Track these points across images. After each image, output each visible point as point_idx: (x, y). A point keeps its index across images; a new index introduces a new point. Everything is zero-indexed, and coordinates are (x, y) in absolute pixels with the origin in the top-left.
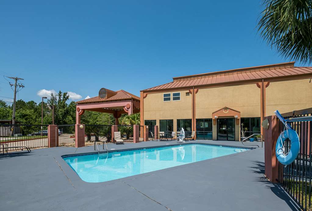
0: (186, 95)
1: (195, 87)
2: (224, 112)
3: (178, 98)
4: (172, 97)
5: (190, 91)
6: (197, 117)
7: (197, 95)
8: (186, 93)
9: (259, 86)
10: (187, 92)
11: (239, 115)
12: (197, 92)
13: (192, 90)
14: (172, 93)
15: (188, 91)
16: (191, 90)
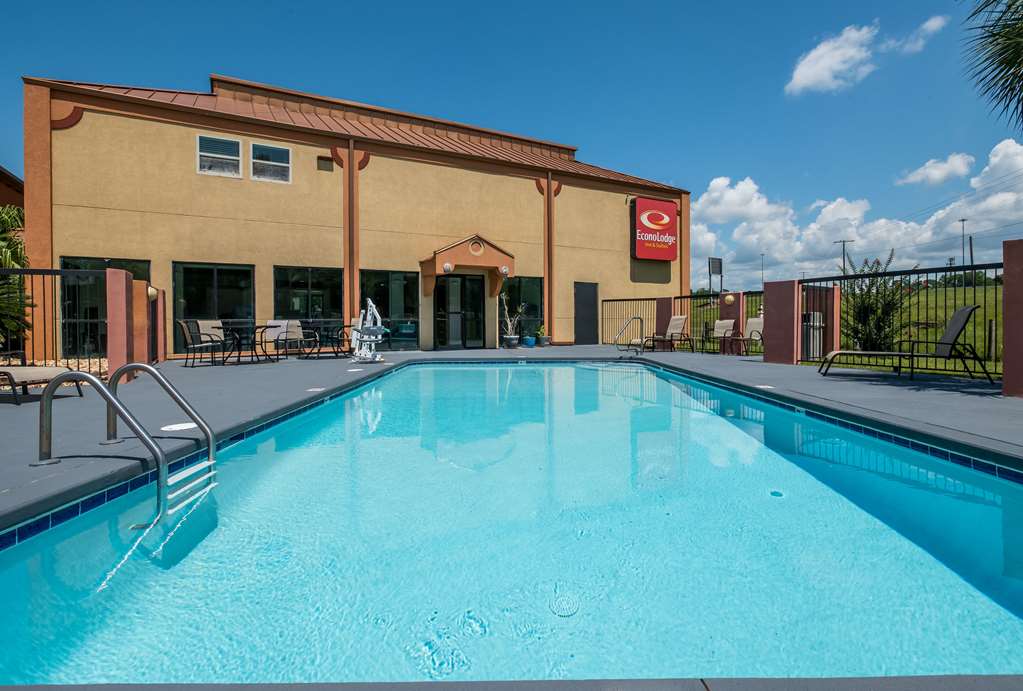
0: (319, 168)
1: (362, 143)
2: (473, 253)
3: (283, 174)
4: (245, 158)
5: (334, 152)
6: (365, 262)
7: (363, 177)
8: (320, 158)
9: (540, 189)
10: (323, 155)
11: (512, 268)
12: (363, 164)
13: (343, 152)
14: (247, 143)
15: (327, 152)
16: (338, 149)
